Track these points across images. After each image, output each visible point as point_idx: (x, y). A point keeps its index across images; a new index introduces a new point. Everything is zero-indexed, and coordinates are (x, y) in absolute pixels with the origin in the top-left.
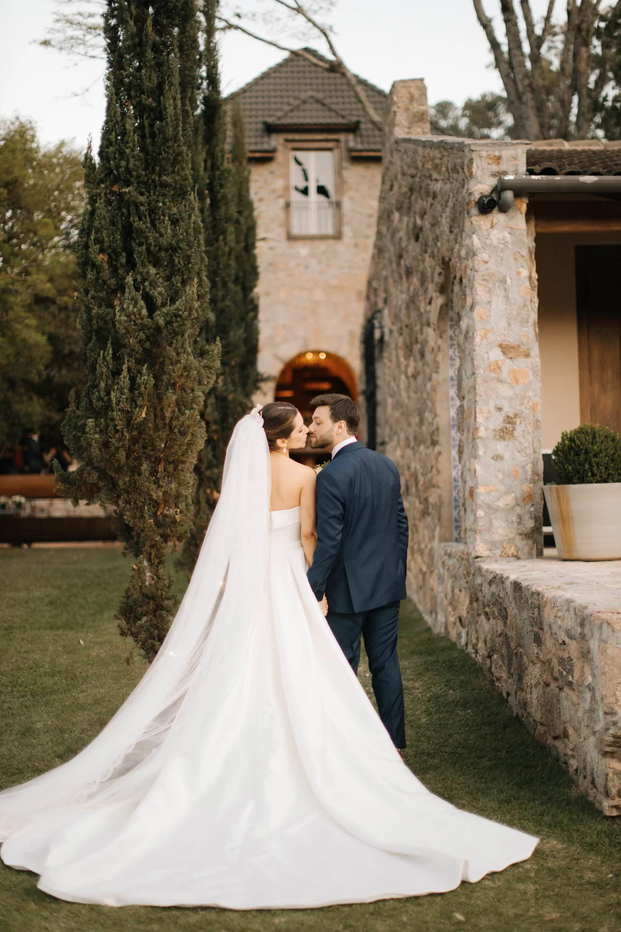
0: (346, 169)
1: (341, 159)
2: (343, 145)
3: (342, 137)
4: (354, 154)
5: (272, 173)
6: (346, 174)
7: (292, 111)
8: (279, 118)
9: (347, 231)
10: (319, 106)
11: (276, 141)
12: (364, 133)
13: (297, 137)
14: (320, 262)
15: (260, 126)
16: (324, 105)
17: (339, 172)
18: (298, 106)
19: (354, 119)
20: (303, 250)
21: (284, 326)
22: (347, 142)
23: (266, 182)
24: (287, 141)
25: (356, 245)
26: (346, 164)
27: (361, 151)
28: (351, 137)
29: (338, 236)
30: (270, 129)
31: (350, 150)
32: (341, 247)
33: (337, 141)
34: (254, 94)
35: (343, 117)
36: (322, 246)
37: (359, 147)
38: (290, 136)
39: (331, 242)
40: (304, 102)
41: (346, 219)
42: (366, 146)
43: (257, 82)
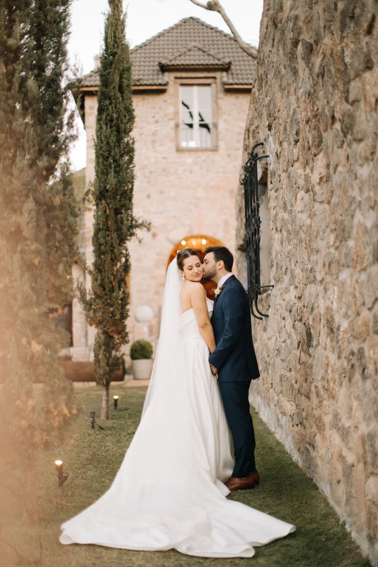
0: (221, 98)
1: (217, 91)
2: (218, 81)
3: (218, 75)
4: (227, 87)
5: (165, 101)
6: (220, 102)
7: (180, 56)
8: (171, 61)
9: (222, 145)
10: (201, 53)
11: (169, 77)
12: (234, 72)
13: (184, 75)
14: (201, 168)
15: (157, 68)
16: (204, 52)
17: (216, 101)
18: (185, 53)
19: (227, 60)
20: (189, 159)
21: (174, 217)
22: (222, 78)
23: (160, 108)
24: (176, 78)
25: (229, 156)
26: (221, 95)
27: (231, 84)
28: (225, 74)
29: (215, 149)
30: (164, 69)
31: (224, 84)
32: (216, 157)
33: (215, 78)
34: (152, 47)
35: (219, 60)
36: (203, 156)
37: (231, 81)
38: (179, 75)
39: (210, 153)
40: (190, 50)
41: (221, 136)
42: (236, 81)
43: (154, 39)
